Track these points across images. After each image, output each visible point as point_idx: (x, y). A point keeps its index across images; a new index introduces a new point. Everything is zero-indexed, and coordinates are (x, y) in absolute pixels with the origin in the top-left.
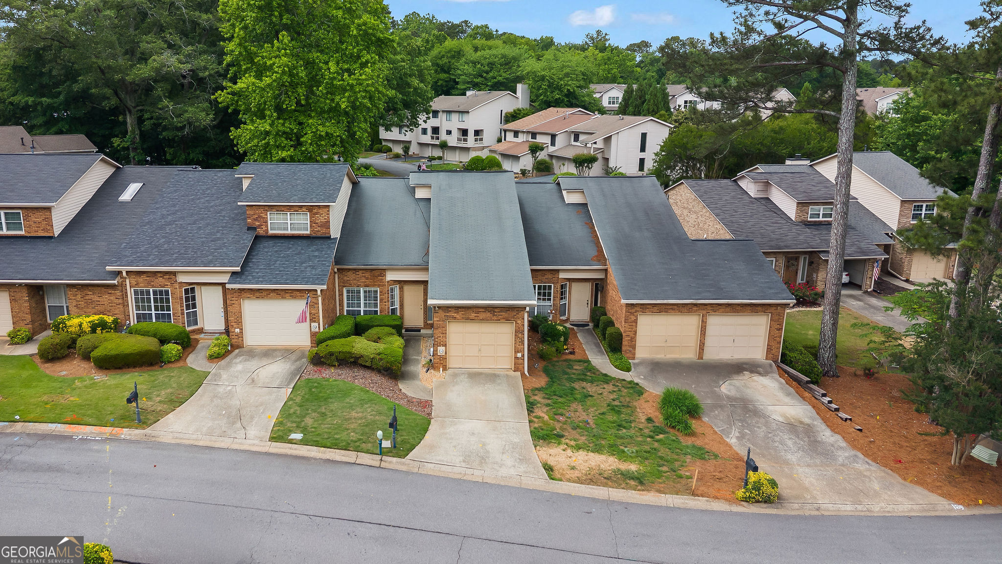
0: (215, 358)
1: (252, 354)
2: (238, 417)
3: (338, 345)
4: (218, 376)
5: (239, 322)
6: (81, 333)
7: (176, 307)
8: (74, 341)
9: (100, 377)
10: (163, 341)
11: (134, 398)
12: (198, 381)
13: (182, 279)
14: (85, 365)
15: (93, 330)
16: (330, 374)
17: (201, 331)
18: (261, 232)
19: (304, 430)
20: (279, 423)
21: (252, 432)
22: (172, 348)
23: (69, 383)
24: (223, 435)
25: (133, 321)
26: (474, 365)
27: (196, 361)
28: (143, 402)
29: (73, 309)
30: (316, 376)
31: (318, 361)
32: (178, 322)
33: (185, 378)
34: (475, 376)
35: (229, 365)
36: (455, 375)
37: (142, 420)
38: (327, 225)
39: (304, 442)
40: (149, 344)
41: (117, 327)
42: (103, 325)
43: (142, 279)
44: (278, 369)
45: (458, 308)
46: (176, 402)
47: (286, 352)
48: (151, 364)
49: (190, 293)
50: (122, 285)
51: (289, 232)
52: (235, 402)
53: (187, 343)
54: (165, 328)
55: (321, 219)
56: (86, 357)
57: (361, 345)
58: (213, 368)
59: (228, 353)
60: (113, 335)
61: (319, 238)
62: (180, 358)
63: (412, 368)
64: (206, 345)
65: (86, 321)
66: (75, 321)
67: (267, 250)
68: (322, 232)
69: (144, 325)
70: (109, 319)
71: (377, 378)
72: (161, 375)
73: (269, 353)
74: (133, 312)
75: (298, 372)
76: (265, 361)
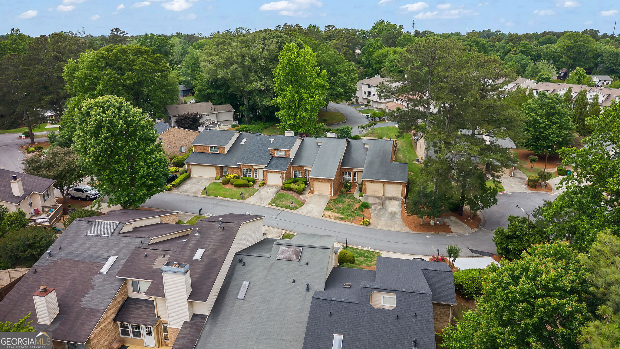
0: (260, 186)
1: (269, 186)
2: (263, 200)
3: (287, 185)
4: (260, 190)
5: (266, 178)
6: (231, 178)
7: (252, 174)
8: (229, 180)
9: (235, 189)
10: (249, 182)
11: (242, 194)
12: (256, 191)
13: (254, 167)
14: (232, 186)
15: (234, 178)
16: (285, 192)
17: (258, 179)
18: (273, 155)
19: (276, 203)
20: (271, 201)
21: (265, 203)
22: (251, 183)
23: (228, 190)
24: (259, 203)
25: (243, 176)
26: (320, 193)
27: (256, 187)
28: (244, 195)
29: (229, 172)
30: (282, 192)
31: (283, 189)
32: (253, 177)
33: (253, 190)
34: (319, 195)
35: (263, 188)
36: (315, 195)
37: (243, 198)
38: (289, 155)
39: (275, 206)
40: (245, 182)
41: (239, 177)
42: (236, 177)
43: (245, 166)
44: (274, 190)
45: (316, 179)
46: (250, 195)
47: (276, 186)
48: (246, 187)
49: (256, 170)
50: (240, 168)
51: (280, 156)
52: (263, 197)
53: (254, 182)
54: (250, 179)
55: (288, 153)
56: (232, 184)
57: (293, 186)
58: (259, 189)
59: (263, 185)
60: (238, 179)
61: (287, 158)
62: (252, 186)
63: (305, 192)
64: (259, 183)
65: (232, 176)
66: (230, 176)
67: (274, 160)
68: (288, 156)
69: (245, 177)
70: (237, 175)
71: (296, 194)
72: (248, 189)
73: (272, 186)
74: (243, 174)
75: (278, 191)
76: (271, 188)
